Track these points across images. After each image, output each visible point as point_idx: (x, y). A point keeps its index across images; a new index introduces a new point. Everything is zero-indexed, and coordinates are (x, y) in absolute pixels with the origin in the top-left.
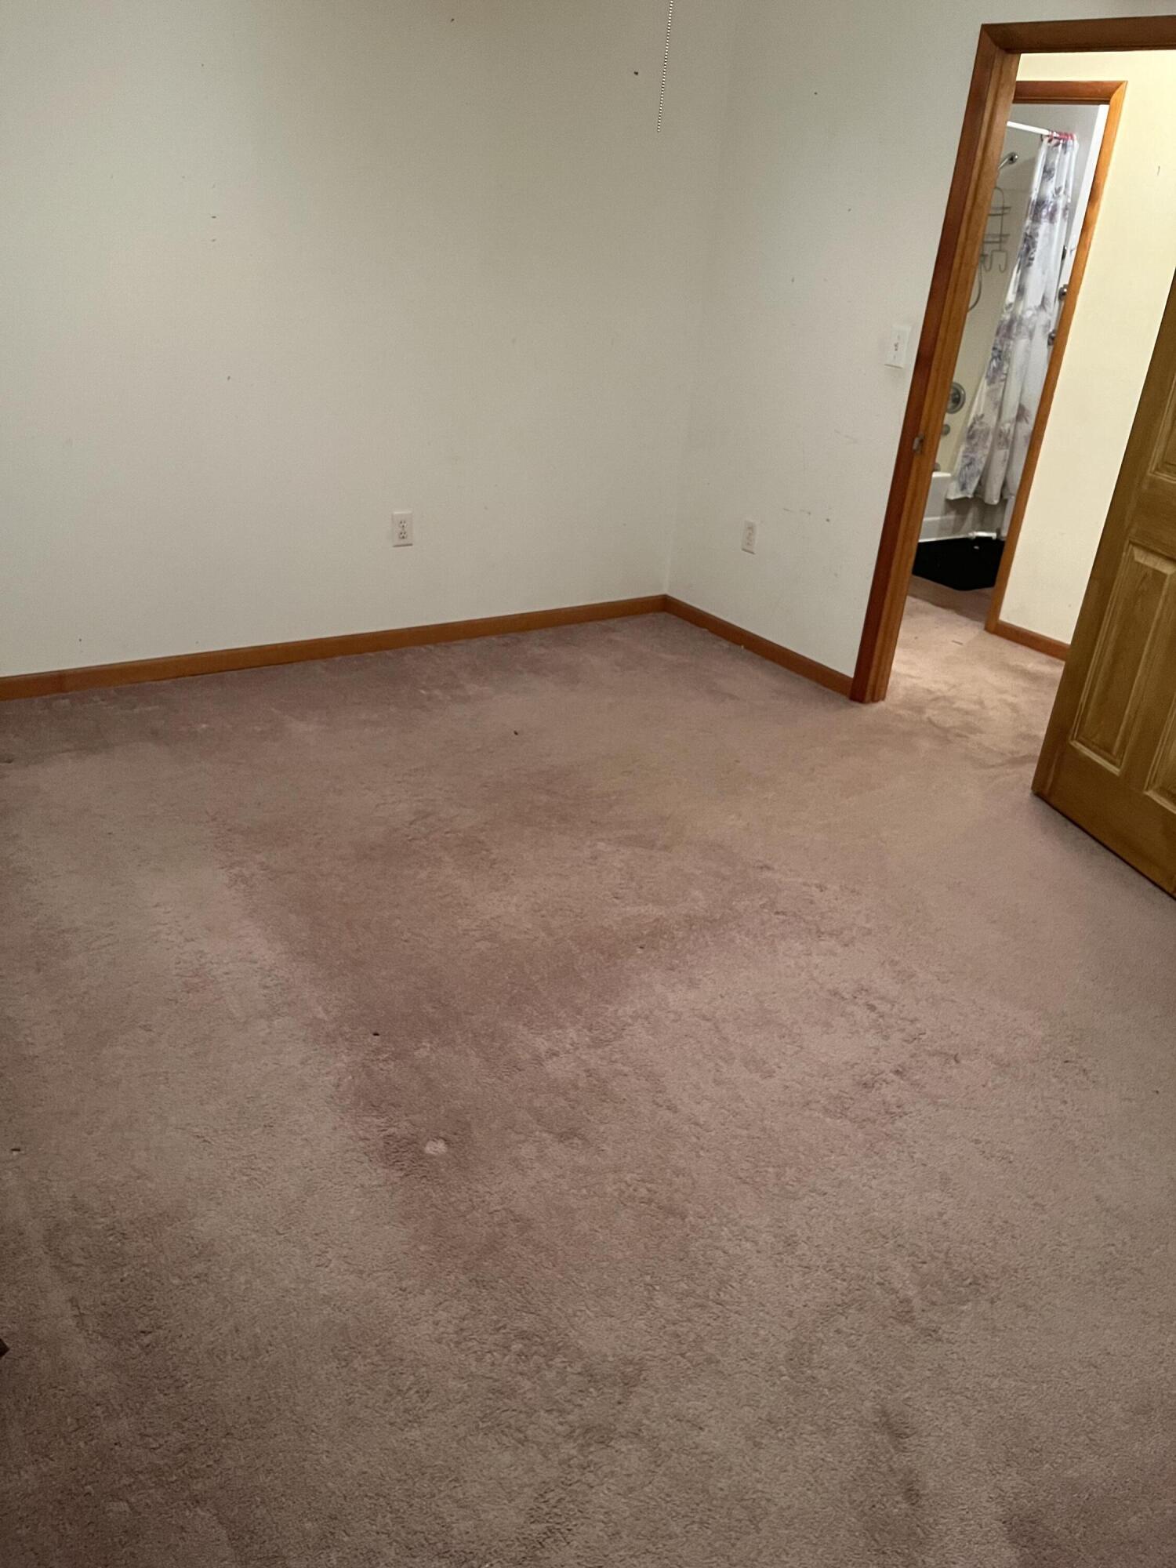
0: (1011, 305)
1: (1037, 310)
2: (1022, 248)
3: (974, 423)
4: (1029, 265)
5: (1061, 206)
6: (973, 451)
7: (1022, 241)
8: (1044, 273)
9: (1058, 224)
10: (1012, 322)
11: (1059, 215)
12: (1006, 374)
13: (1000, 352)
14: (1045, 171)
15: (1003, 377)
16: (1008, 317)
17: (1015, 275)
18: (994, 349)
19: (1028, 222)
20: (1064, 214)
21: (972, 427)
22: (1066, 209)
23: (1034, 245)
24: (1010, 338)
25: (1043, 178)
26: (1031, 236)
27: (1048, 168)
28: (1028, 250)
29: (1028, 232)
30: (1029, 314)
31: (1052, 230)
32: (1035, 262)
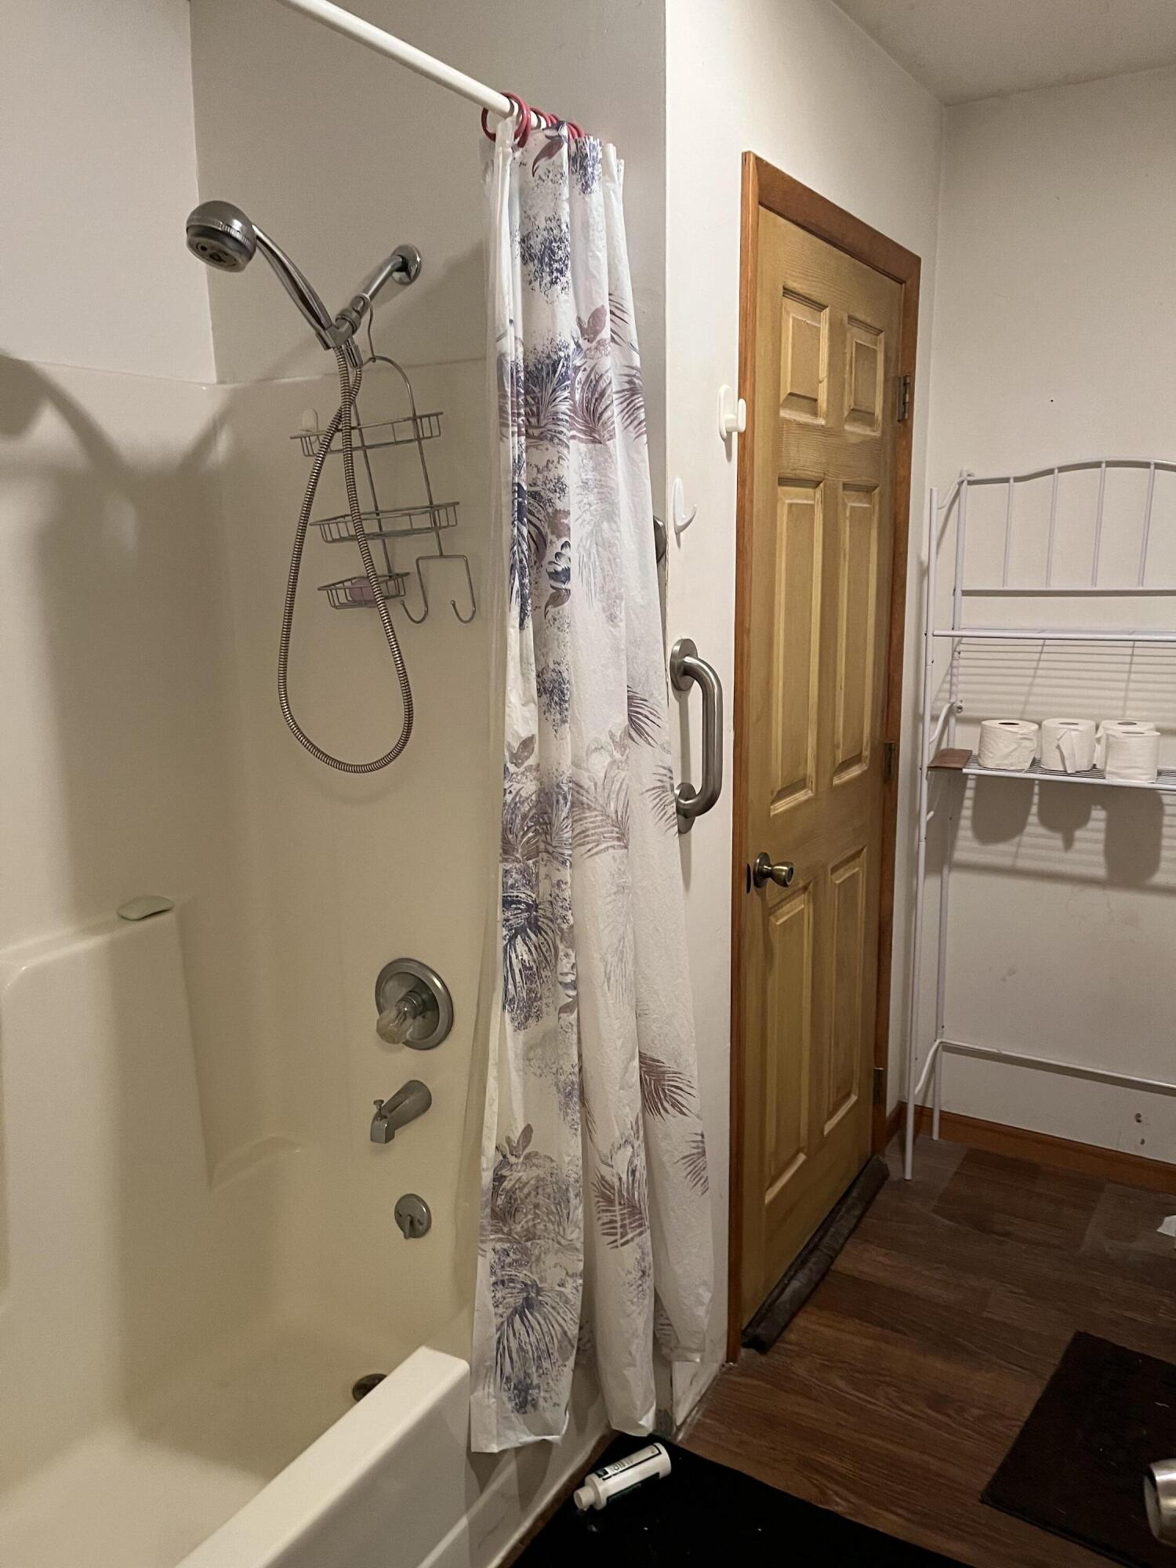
0: (527, 743)
1: (622, 747)
2: (515, 542)
3: (504, 1162)
4: (558, 598)
5: (613, 382)
6: (525, 1258)
7: (507, 514)
8: (612, 618)
9: (617, 445)
10: (547, 799)
11: (614, 413)
12: (574, 985)
13: (532, 907)
14: (527, 257)
15: (566, 997)
16: (528, 787)
17: (517, 640)
18: (507, 903)
19: (515, 444)
20: (630, 410)
21: (499, 1179)
22: (632, 391)
23: (556, 522)
24: (554, 855)
25: (528, 282)
26: (535, 495)
27: (536, 244)
28: (539, 543)
29: (523, 479)
30: (598, 764)
31: (601, 466)
32: (574, 585)
